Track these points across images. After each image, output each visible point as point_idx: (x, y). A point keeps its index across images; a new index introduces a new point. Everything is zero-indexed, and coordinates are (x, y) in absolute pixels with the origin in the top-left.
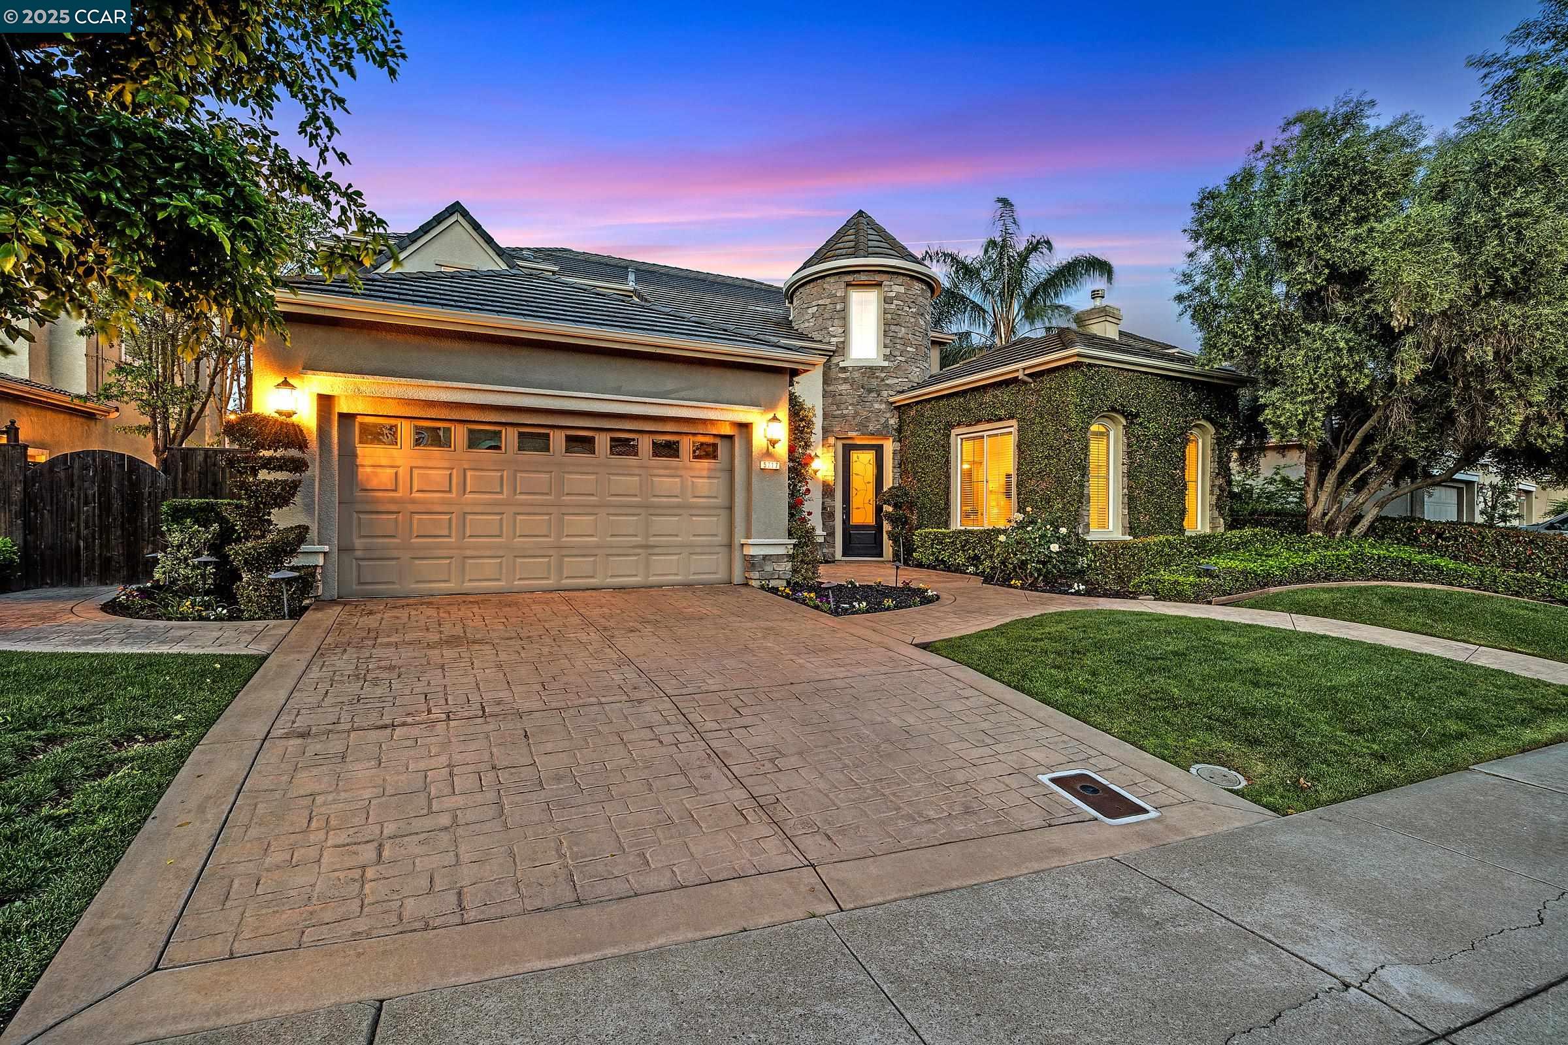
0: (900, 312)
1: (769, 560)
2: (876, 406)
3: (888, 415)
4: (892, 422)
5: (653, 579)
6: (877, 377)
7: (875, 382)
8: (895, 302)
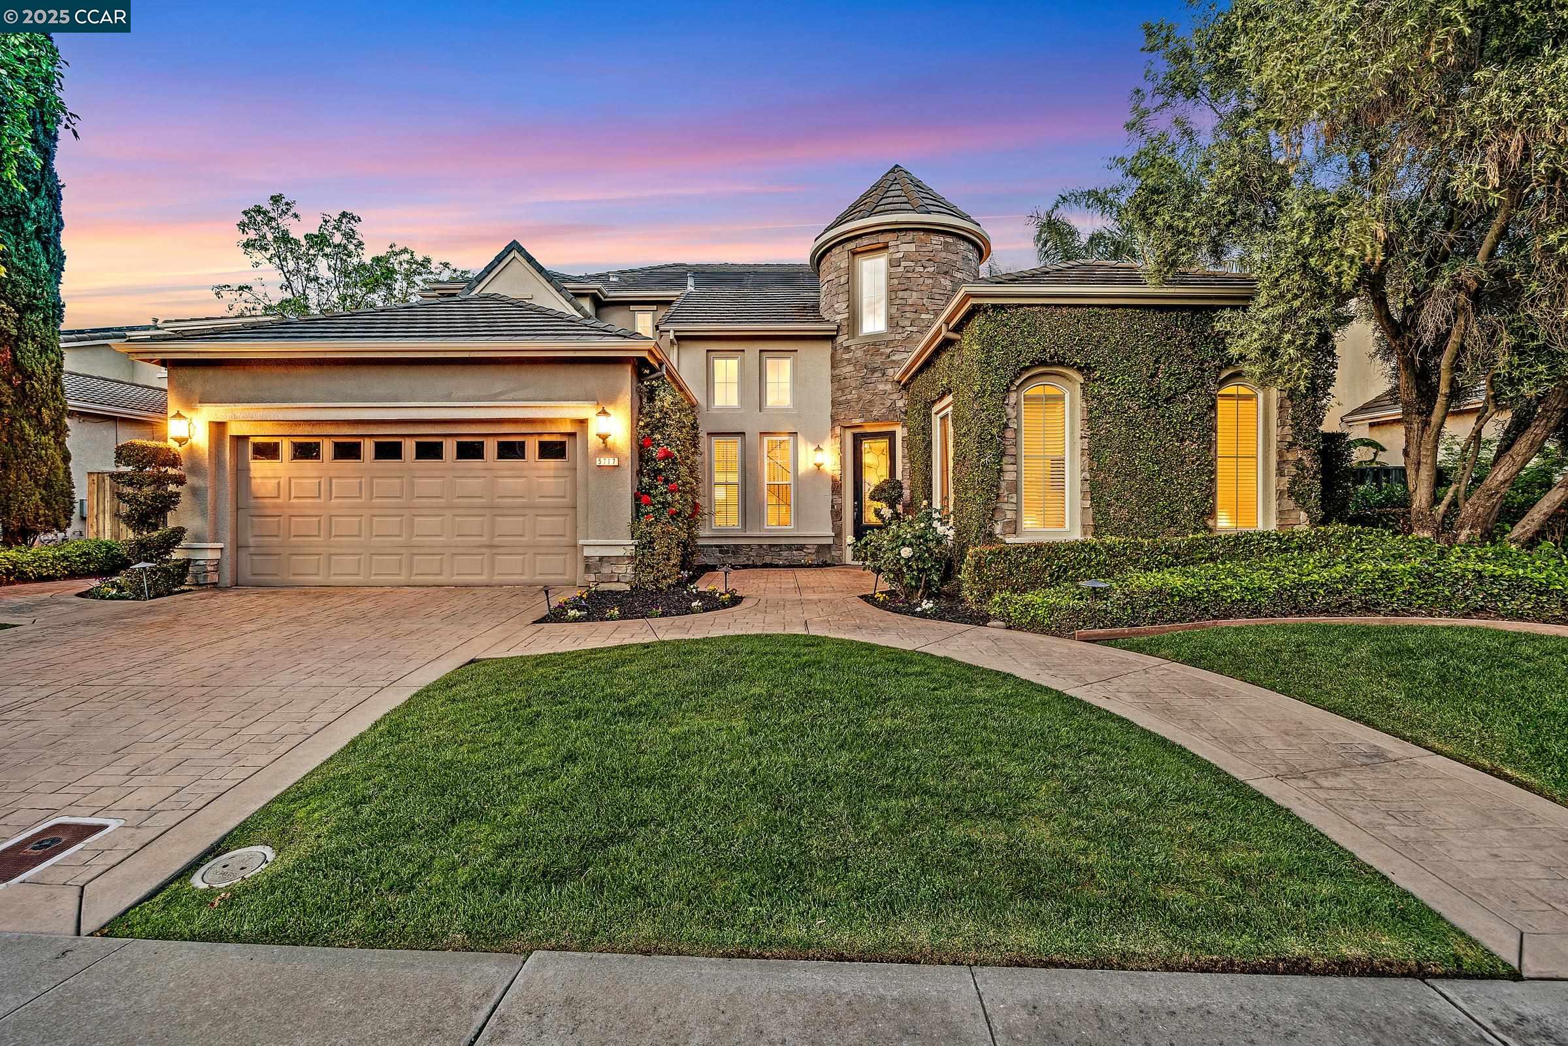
0: (909, 275)
1: (607, 562)
2: (881, 387)
3: (895, 396)
4: (900, 404)
5: (497, 579)
6: (881, 354)
7: (879, 360)
8: (903, 264)
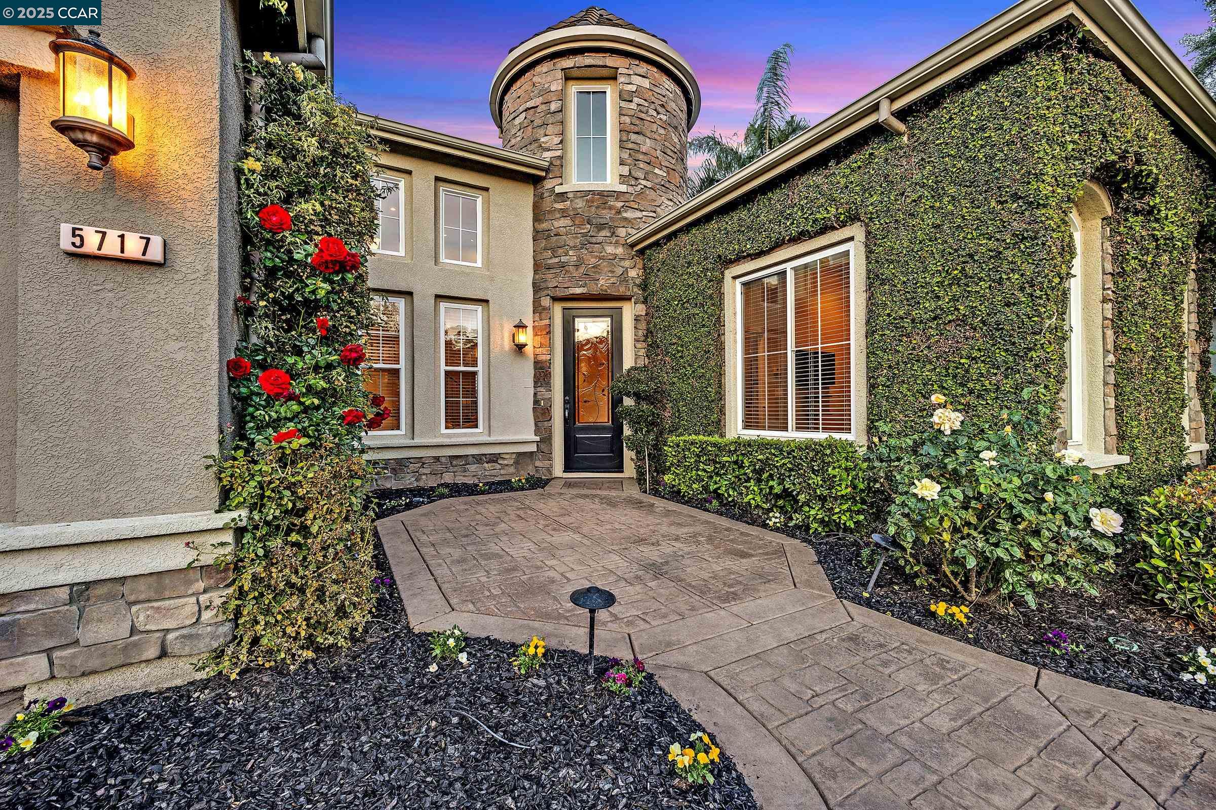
2: (610, 249)
3: (627, 263)
4: (633, 273)
6: (610, 208)
7: (607, 215)
8: (636, 100)
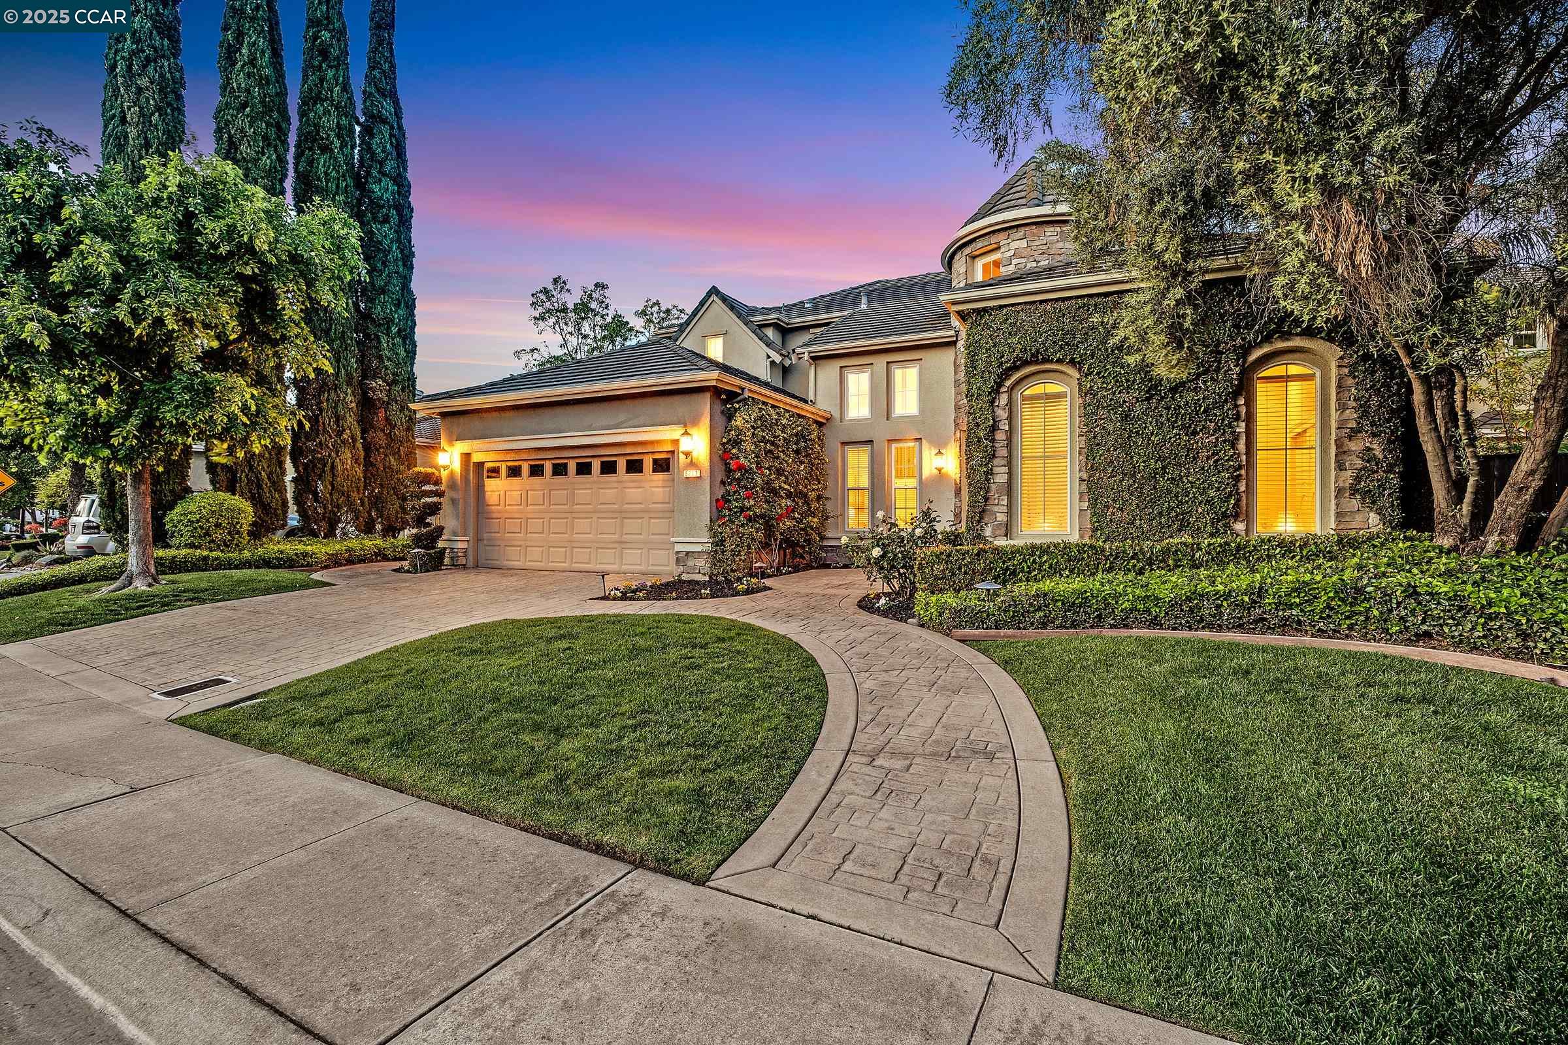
1: (692, 556)
8: (1014, 262)
